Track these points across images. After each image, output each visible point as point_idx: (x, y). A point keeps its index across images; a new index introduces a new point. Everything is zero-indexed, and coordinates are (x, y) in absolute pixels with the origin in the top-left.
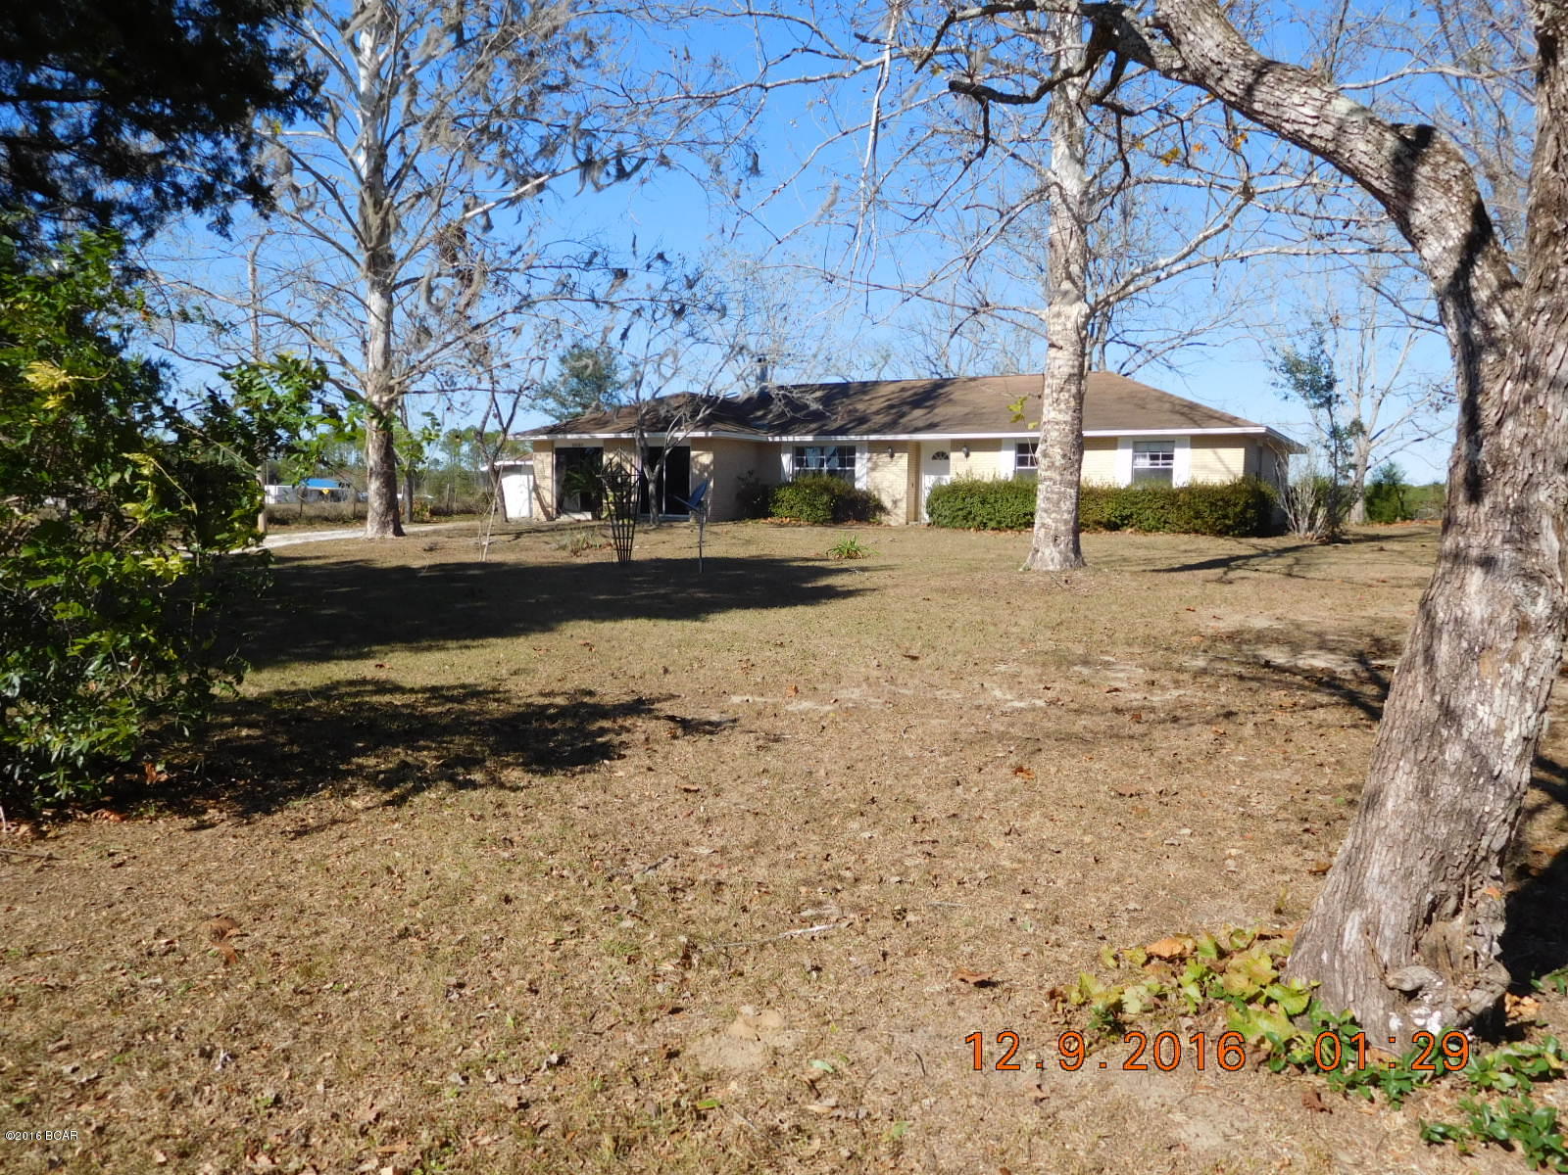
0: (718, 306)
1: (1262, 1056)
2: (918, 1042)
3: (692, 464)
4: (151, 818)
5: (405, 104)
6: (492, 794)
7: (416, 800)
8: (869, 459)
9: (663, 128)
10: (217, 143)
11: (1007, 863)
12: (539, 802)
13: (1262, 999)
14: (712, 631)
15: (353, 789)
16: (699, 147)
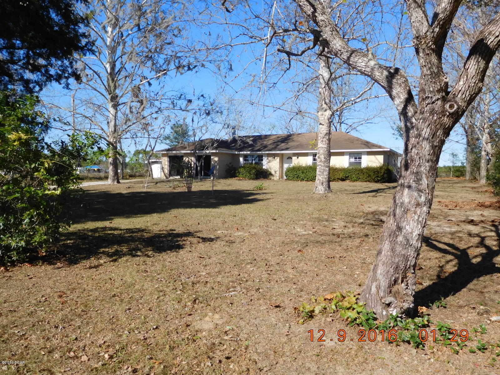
0: (219, 111)
1: (348, 322)
2: (257, 322)
3: (212, 160)
4: (40, 266)
5: (121, 49)
6: (142, 259)
7: (120, 260)
8: (267, 159)
9: (202, 56)
10: (63, 62)
11: (291, 276)
12: (156, 261)
13: (352, 309)
14: (214, 212)
15: (101, 257)
16: (213, 62)
